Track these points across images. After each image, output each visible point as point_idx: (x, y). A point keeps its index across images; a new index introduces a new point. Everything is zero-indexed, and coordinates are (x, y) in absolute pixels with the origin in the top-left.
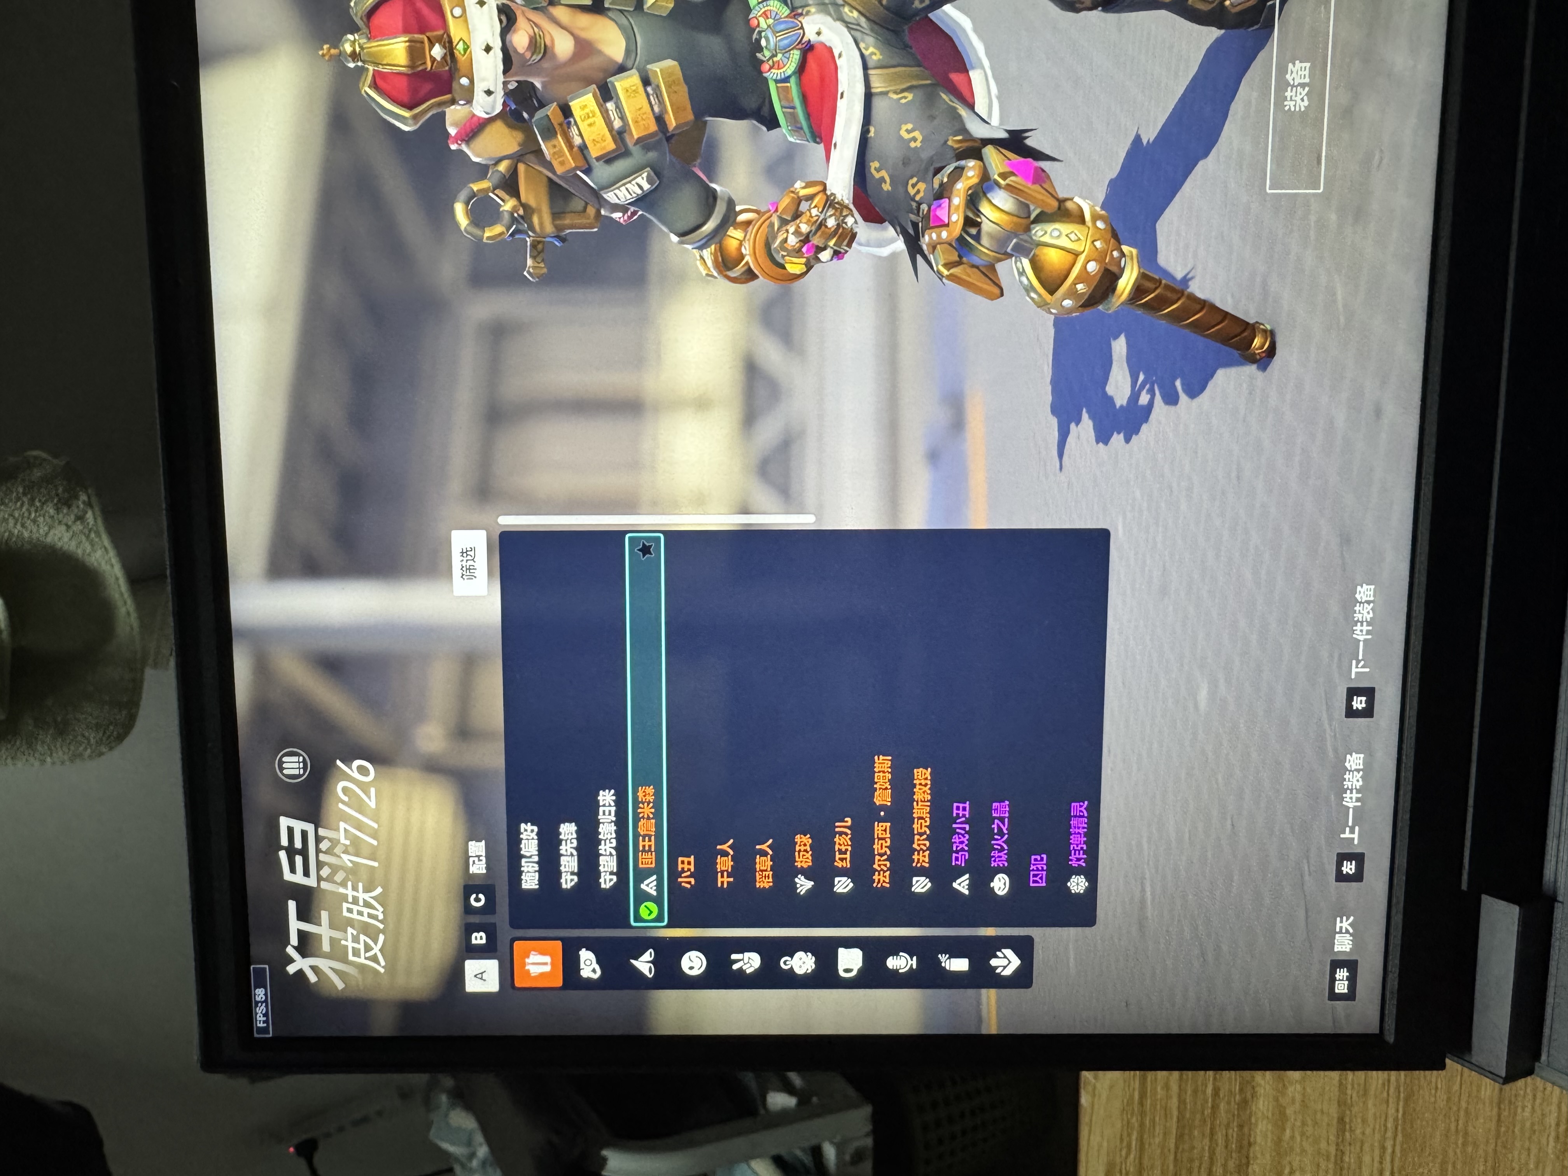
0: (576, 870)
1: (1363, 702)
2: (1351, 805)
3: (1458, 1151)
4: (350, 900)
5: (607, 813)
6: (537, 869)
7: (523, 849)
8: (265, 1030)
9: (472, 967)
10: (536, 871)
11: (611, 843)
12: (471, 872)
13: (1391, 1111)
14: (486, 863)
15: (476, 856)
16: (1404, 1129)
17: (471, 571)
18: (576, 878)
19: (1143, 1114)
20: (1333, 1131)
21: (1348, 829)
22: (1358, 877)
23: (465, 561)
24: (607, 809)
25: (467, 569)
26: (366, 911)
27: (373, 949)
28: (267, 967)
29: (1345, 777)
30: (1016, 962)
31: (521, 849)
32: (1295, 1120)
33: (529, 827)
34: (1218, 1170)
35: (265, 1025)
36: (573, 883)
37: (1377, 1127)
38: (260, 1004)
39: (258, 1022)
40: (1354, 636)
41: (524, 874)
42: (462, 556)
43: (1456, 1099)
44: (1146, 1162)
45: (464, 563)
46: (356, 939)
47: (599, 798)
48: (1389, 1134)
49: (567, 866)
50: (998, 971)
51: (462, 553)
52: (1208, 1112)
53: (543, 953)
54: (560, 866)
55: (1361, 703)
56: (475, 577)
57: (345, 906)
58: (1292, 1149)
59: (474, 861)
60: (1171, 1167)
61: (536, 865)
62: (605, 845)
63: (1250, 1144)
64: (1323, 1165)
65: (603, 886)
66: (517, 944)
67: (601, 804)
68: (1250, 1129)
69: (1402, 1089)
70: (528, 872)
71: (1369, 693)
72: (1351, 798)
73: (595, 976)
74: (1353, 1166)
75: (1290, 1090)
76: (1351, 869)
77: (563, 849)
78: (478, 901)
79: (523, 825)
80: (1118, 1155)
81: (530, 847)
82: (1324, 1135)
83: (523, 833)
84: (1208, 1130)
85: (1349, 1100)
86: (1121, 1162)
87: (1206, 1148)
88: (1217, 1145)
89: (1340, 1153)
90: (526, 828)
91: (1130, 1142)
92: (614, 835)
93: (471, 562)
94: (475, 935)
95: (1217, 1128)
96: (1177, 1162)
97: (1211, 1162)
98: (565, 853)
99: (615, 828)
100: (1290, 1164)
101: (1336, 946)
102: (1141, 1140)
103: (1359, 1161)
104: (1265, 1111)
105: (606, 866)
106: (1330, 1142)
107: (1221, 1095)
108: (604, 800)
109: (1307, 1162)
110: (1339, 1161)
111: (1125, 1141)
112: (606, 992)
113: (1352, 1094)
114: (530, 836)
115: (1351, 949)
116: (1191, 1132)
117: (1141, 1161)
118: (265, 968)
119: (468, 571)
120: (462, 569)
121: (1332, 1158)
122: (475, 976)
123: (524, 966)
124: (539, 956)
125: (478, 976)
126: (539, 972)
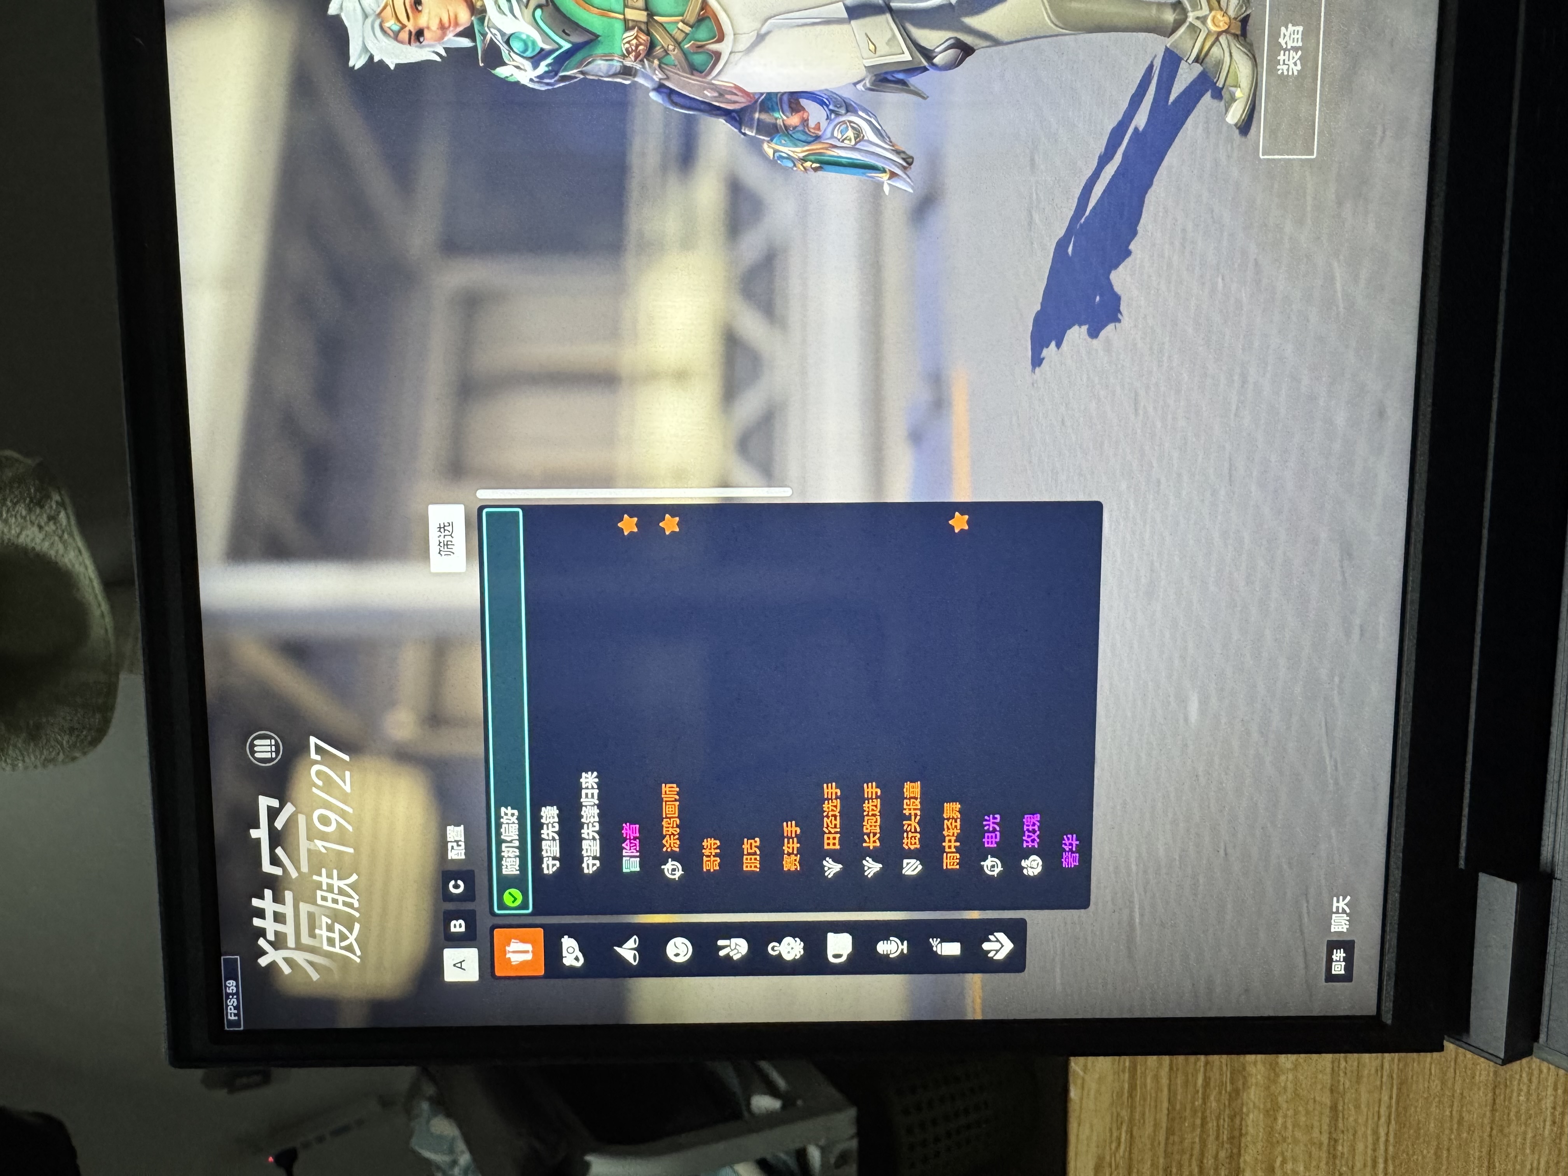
0: (558, 855)
3: (1453, 1137)
4: (325, 887)
5: (590, 796)
6: (518, 854)
7: (503, 833)
8: (237, 1023)
9: (450, 955)
10: (516, 856)
11: (594, 826)
12: (450, 858)
13: (1385, 1098)
14: (465, 849)
15: (456, 841)
16: (1398, 1115)
17: (449, 547)
18: (557, 863)
19: (1132, 1105)
20: (1326, 1120)
23: (442, 536)
24: (590, 792)
25: (444, 545)
26: (341, 899)
27: (348, 938)
28: (238, 957)
30: (1008, 946)
32: (1287, 1109)
33: (510, 811)
34: (1209, 1162)
35: (236, 1018)
36: (554, 868)
37: (1371, 1114)
38: (231, 997)
39: (229, 1015)
41: (504, 859)
42: (440, 531)
43: (1451, 1084)
44: (1135, 1156)
45: (442, 539)
46: (330, 928)
47: (581, 780)
48: (1383, 1122)
49: (549, 851)
50: (990, 955)
51: (440, 528)
52: (1199, 1102)
53: (523, 941)
54: (542, 850)
56: (453, 553)
57: (319, 893)
58: (1284, 1139)
59: (452, 847)
60: (1161, 1160)
61: (517, 851)
62: (588, 829)
63: (1241, 1135)
64: (1315, 1154)
65: (586, 871)
66: (496, 930)
67: (584, 786)
68: (1242, 1119)
69: (1395, 1076)
70: (509, 857)
73: (579, 964)
74: (1346, 1155)
75: (1283, 1078)
77: (545, 833)
78: (457, 888)
79: (503, 809)
80: (1108, 1148)
81: (510, 831)
82: (1316, 1124)
83: (503, 817)
84: (1198, 1122)
85: (1341, 1087)
86: (1111, 1158)
87: (1197, 1140)
88: (1209, 1136)
89: (1334, 1141)
90: (507, 812)
91: (1120, 1134)
92: (597, 819)
93: (448, 538)
94: (453, 922)
95: (1208, 1119)
96: (1167, 1155)
97: (1202, 1154)
98: (546, 838)
99: (598, 811)
100: (1282, 1153)
101: (1332, 927)
102: (1130, 1133)
103: (1353, 1149)
104: (1256, 1101)
105: (589, 851)
106: (1323, 1130)
107: (1212, 1084)
108: (586, 783)
109: (1300, 1150)
110: (1332, 1149)
111: (1115, 1134)
112: (590, 981)
113: (1345, 1081)
114: (510, 820)
115: (1348, 929)
116: (1180, 1125)
117: (1131, 1154)
118: (236, 959)
119: (446, 546)
120: (439, 545)
121: (1325, 1147)
122: (454, 965)
123: (506, 955)
124: (520, 944)
125: (456, 965)
126: (520, 960)
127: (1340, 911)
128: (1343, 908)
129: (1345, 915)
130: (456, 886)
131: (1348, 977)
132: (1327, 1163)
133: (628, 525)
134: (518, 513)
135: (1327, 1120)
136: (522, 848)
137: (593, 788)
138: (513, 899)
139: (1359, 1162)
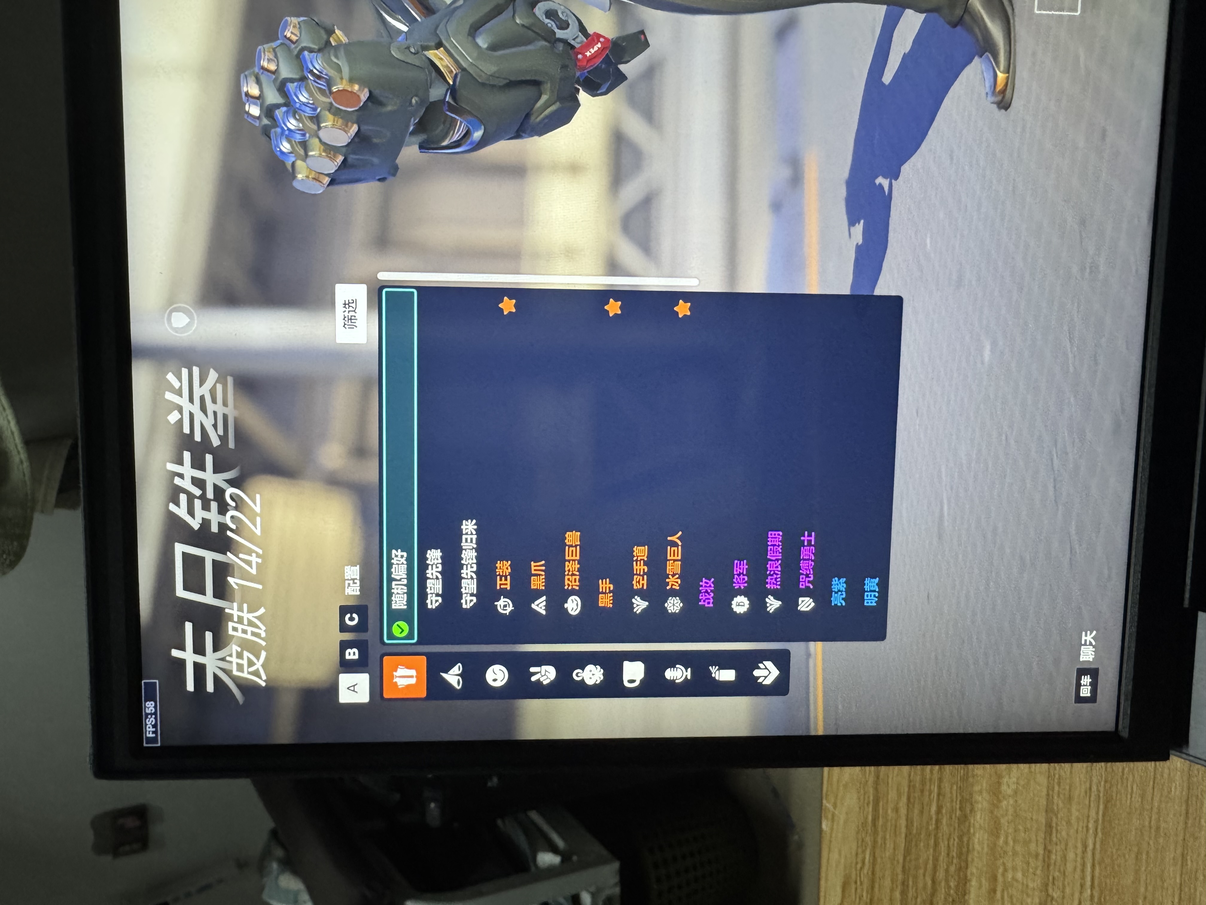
0: (440, 593)
3: (1151, 843)
4: (236, 619)
5: (469, 541)
6: (406, 591)
7: (394, 573)
8: (154, 740)
10: (404, 593)
11: (472, 567)
12: (346, 594)
13: (1093, 813)
14: (361, 586)
15: (352, 579)
16: (1104, 828)
17: (352, 321)
18: (440, 599)
19: (875, 832)
23: (347, 311)
24: (469, 537)
25: (348, 319)
26: (250, 629)
27: (255, 664)
28: (157, 681)
31: (391, 573)
32: (1009, 828)
33: (399, 553)
34: (941, 875)
35: (154, 735)
36: (438, 604)
37: (1080, 829)
38: (149, 716)
39: (148, 732)
41: (394, 595)
42: (345, 307)
43: (1150, 799)
44: (878, 874)
45: (346, 314)
46: (240, 656)
47: (462, 527)
48: (1091, 831)
49: (432, 588)
51: (345, 304)
52: (932, 827)
53: (409, 667)
54: (427, 588)
56: (355, 326)
57: (230, 625)
58: (1005, 852)
59: (349, 584)
60: (900, 875)
61: (406, 588)
62: (467, 569)
63: (968, 851)
64: (1032, 863)
65: (464, 606)
66: (386, 658)
67: (464, 532)
68: (969, 838)
69: (1101, 795)
70: (398, 593)
74: (1058, 863)
77: (430, 572)
78: (352, 621)
79: (394, 551)
80: (853, 869)
81: (400, 571)
82: (1034, 838)
83: (393, 559)
84: (932, 842)
85: (1055, 807)
86: (856, 876)
87: (931, 857)
88: (940, 853)
89: (1048, 852)
90: (397, 554)
91: (865, 857)
92: (475, 561)
93: (352, 313)
94: (348, 651)
95: (940, 840)
96: (905, 871)
97: (935, 867)
98: (431, 577)
99: (476, 554)
100: (1004, 864)
101: (1081, 656)
102: (873, 855)
103: (1064, 858)
104: (982, 822)
105: (467, 588)
106: (1039, 844)
107: (944, 811)
108: (466, 529)
109: (1019, 861)
110: (1046, 859)
111: (860, 857)
112: (466, 703)
113: (1058, 802)
114: (400, 561)
115: (1093, 658)
116: (916, 845)
117: (873, 873)
118: (156, 683)
119: (350, 321)
120: (344, 319)
121: (1041, 857)
122: (348, 688)
123: (393, 679)
124: (406, 669)
125: (350, 688)
126: (406, 684)
127: (1088, 643)
128: (1090, 641)
129: (1092, 647)
130: (352, 619)
131: (1093, 699)
132: (1042, 870)
133: (508, 306)
134: (413, 293)
135: (1043, 835)
136: (410, 586)
137: (472, 534)
138: (401, 630)
139: (1070, 867)
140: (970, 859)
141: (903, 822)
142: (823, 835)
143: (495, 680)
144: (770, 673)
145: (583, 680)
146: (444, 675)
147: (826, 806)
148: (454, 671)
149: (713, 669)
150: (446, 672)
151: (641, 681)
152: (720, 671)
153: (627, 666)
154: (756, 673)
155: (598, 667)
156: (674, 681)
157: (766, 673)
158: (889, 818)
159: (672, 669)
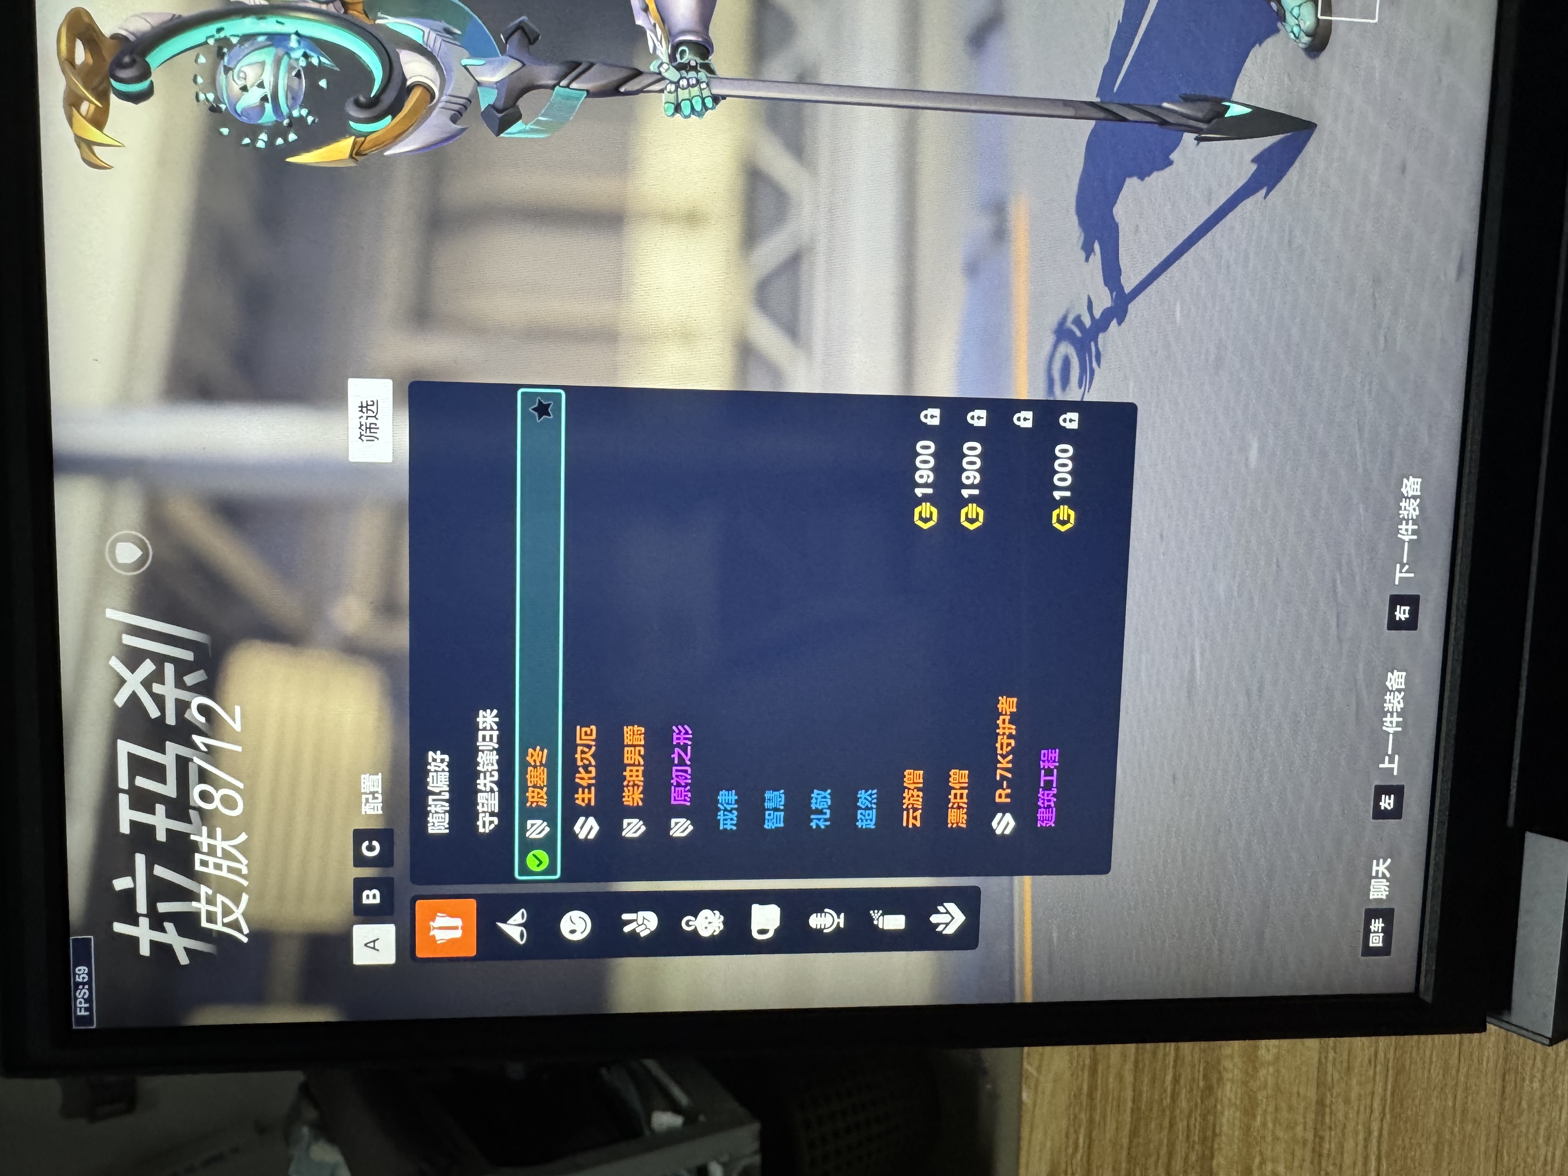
0: (496, 811)
1: (1407, 612)
2: (1391, 730)
3: (1456, 1129)
4: (205, 849)
6: (448, 809)
7: (431, 784)
8: (87, 1020)
9: (362, 933)
10: (446, 812)
12: (363, 813)
13: (1379, 1090)
14: (382, 802)
15: (371, 793)
16: (1393, 1108)
17: (372, 430)
18: (496, 820)
19: (1092, 1108)
20: (1311, 1116)
21: (1387, 758)
22: (1396, 813)
23: (364, 417)
25: (367, 428)
26: (225, 863)
27: (234, 912)
28: (92, 937)
29: (1386, 697)
31: (427, 784)
32: (1268, 1105)
33: (439, 756)
34: (1178, 1165)
35: (87, 1013)
36: (492, 826)
37: (1362, 1108)
38: (81, 987)
39: (78, 1009)
40: (1399, 536)
41: (430, 815)
42: (361, 411)
43: (1454, 1072)
44: (1096, 1163)
45: (363, 421)
46: (210, 901)
48: (1376, 1114)
49: (485, 805)
51: (362, 407)
52: (1167, 1101)
53: (452, 915)
54: (478, 804)
55: (1404, 613)
56: (378, 439)
57: (198, 857)
58: (1263, 1138)
59: (367, 800)
60: (1124, 1165)
61: (447, 804)
63: (1214, 1135)
64: (1298, 1153)
66: (419, 903)
68: (1215, 1117)
69: (1390, 1065)
70: (436, 812)
71: (1413, 602)
72: (1391, 722)
74: (1333, 1153)
75: (1262, 1072)
76: (1389, 804)
77: (481, 783)
78: (372, 850)
79: (431, 754)
80: (1063, 1154)
81: (439, 781)
82: (1300, 1119)
83: (430, 764)
84: (1166, 1123)
85: (1329, 1079)
86: (1067, 1163)
87: (1165, 1142)
88: (1177, 1137)
89: (1319, 1138)
90: (435, 757)
91: (1078, 1139)
93: (373, 420)
94: (366, 892)
95: (1178, 1119)
96: (1130, 1158)
97: (1171, 1155)
98: (484, 789)
100: (1261, 1153)
101: (1371, 893)
102: (1089, 1137)
103: (1341, 1147)
104: (1233, 1097)
106: (1307, 1127)
107: (1182, 1082)
109: (1280, 1148)
110: (1317, 1148)
111: (1072, 1137)
113: (1333, 1073)
114: (439, 767)
115: (1386, 895)
116: (1147, 1125)
117: (1089, 1160)
118: (91, 938)
119: (368, 430)
120: (360, 428)
121: (1310, 1145)
122: (366, 945)
123: (430, 933)
124: (448, 918)
125: (368, 945)
126: (448, 938)
127: (1380, 875)
128: (1383, 874)
129: (1385, 880)
130: (371, 848)
131: (1385, 950)
132: (1312, 1163)
135: (1313, 1116)
136: (453, 801)
139: (1348, 1160)
140: (1216, 1146)
141: (1129, 1094)
142: (1024, 1108)
143: (573, 932)
144: (953, 918)
145: (695, 931)
146: (500, 924)
147: (1027, 1070)
148: (515, 921)
149: (875, 914)
150: (505, 921)
151: (777, 931)
152: (885, 916)
153: (757, 910)
154: (934, 919)
155: (717, 912)
156: (821, 930)
157: (946, 918)
158: (1110, 1087)
159: (819, 914)
